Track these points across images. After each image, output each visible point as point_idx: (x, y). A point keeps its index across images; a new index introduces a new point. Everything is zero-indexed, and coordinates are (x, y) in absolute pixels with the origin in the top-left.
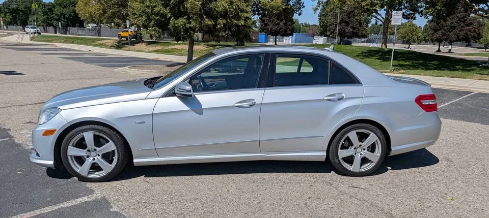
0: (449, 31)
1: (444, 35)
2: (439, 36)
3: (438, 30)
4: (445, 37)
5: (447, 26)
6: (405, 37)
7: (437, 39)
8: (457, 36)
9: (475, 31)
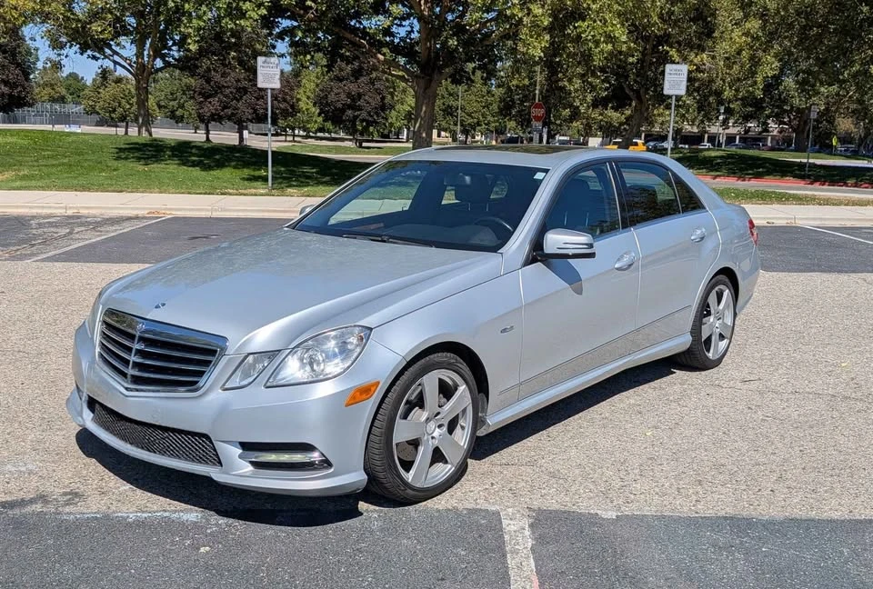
0: (235, 98)
1: (225, 108)
2: (216, 110)
3: (210, 96)
4: (229, 111)
5: (228, 87)
6: (114, 110)
7: (213, 115)
8: (253, 109)
9: (285, 100)
